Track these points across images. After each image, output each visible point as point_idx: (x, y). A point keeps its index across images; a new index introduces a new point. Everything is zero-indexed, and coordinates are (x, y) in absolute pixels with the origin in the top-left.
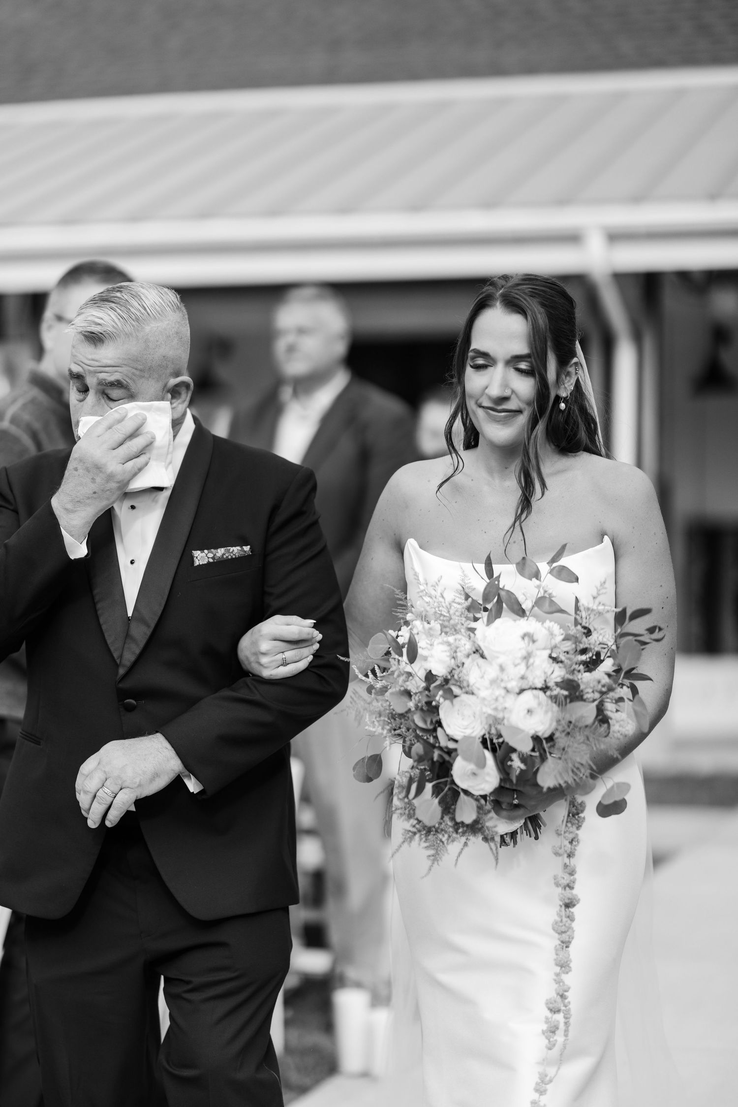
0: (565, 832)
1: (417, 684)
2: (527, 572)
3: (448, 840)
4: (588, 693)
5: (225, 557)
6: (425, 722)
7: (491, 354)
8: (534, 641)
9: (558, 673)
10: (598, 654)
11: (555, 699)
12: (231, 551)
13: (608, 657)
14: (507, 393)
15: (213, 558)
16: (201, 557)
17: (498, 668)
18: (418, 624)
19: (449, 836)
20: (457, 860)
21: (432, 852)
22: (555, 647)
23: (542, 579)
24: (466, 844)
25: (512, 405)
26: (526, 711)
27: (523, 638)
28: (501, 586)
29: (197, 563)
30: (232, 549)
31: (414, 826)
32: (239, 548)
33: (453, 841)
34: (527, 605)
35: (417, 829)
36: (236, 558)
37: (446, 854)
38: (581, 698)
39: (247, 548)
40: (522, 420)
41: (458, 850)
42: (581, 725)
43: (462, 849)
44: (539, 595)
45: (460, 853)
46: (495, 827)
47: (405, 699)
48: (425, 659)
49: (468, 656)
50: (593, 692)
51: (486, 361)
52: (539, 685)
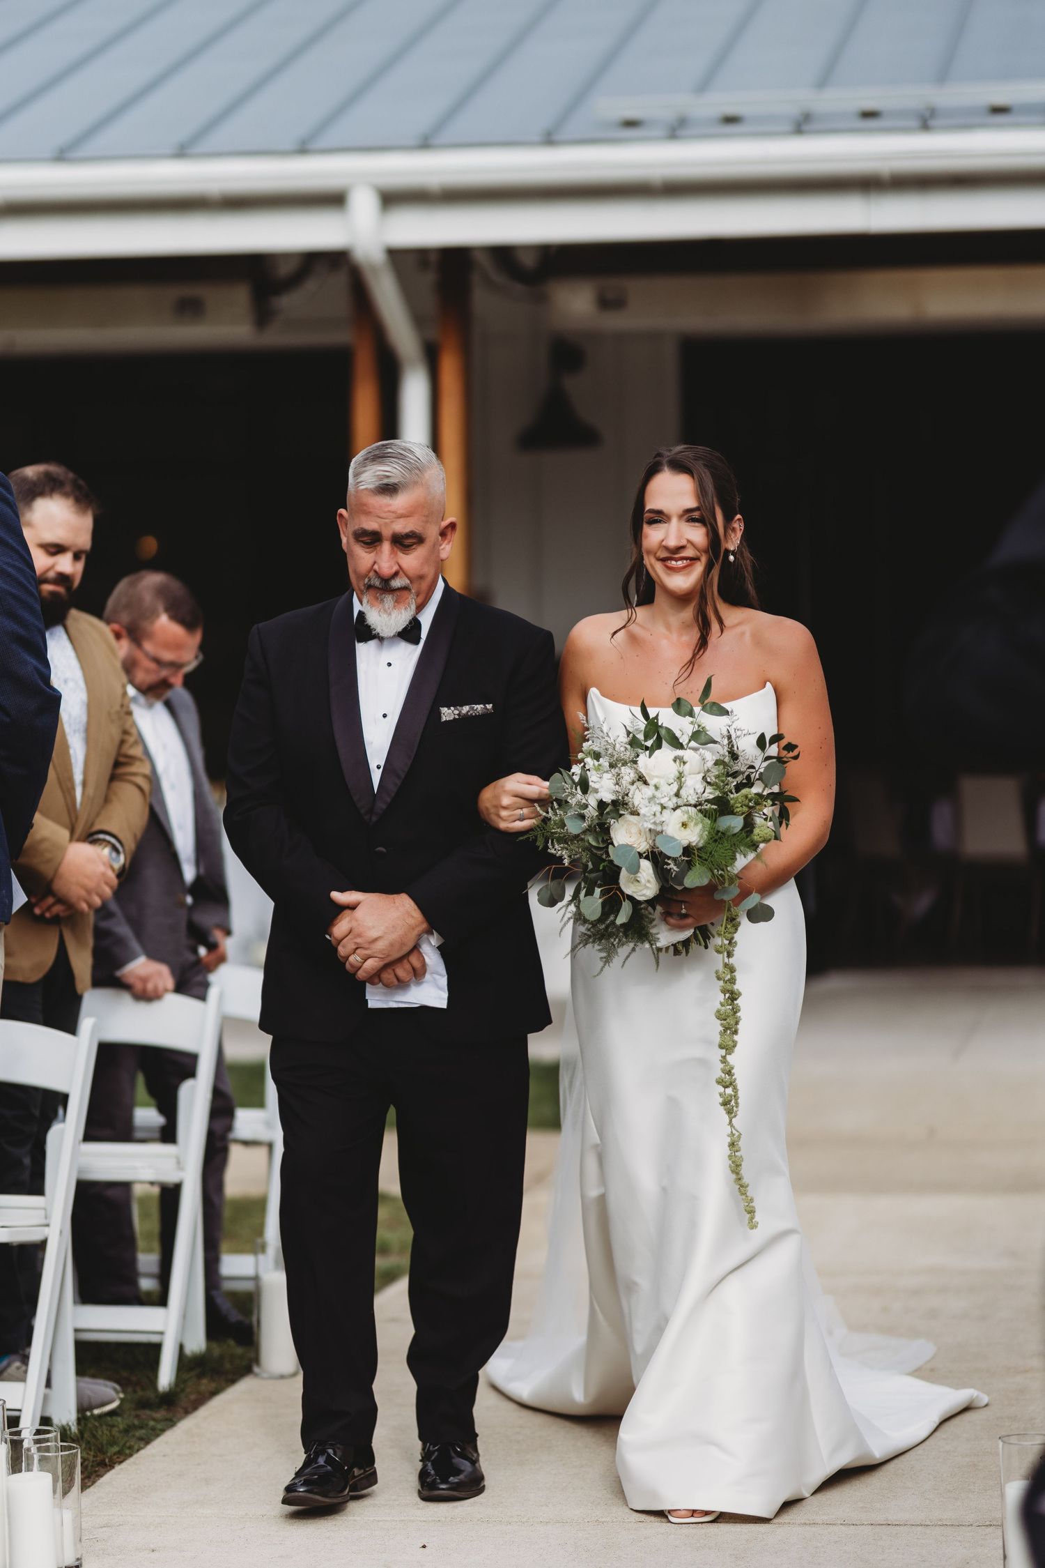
0: (724, 933)
1: (592, 812)
2: (683, 711)
3: (618, 943)
4: (737, 807)
5: (469, 714)
6: (598, 842)
7: (665, 510)
8: (684, 763)
9: (710, 793)
10: (748, 777)
11: (705, 813)
12: (475, 708)
13: (757, 779)
14: (684, 542)
15: (459, 715)
16: (448, 714)
17: (654, 788)
18: (590, 762)
19: (620, 940)
20: (624, 962)
21: (604, 954)
22: (709, 771)
23: (696, 716)
24: (633, 950)
25: (689, 552)
26: (681, 824)
27: (675, 761)
28: (660, 724)
29: (444, 719)
30: (476, 707)
31: (589, 930)
32: (482, 706)
33: (623, 945)
34: (684, 740)
35: (592, 932)
36: (479, 715)
37: (616, 957)
38: (732, 813)
39: (489, 706)
40: (699, 568)
41: (627, 954)
42: (729, 834)
43: (630, 953)
44: (695, 730)
45: (628, 957)
46: (658, 934)
47: (579, 822)
48: (596, 791)
49: (633, 783)
50: (741, 806)
51: (660, 517)
52: (693, 802)
